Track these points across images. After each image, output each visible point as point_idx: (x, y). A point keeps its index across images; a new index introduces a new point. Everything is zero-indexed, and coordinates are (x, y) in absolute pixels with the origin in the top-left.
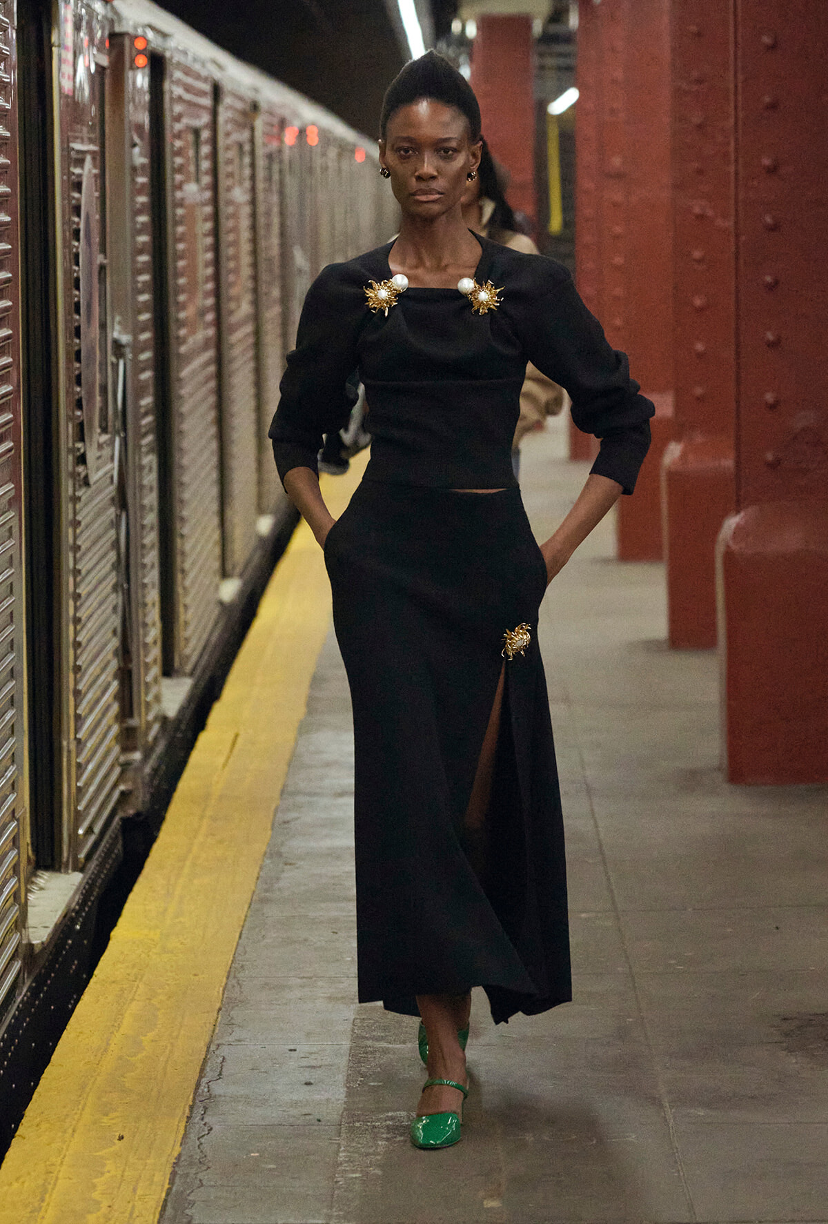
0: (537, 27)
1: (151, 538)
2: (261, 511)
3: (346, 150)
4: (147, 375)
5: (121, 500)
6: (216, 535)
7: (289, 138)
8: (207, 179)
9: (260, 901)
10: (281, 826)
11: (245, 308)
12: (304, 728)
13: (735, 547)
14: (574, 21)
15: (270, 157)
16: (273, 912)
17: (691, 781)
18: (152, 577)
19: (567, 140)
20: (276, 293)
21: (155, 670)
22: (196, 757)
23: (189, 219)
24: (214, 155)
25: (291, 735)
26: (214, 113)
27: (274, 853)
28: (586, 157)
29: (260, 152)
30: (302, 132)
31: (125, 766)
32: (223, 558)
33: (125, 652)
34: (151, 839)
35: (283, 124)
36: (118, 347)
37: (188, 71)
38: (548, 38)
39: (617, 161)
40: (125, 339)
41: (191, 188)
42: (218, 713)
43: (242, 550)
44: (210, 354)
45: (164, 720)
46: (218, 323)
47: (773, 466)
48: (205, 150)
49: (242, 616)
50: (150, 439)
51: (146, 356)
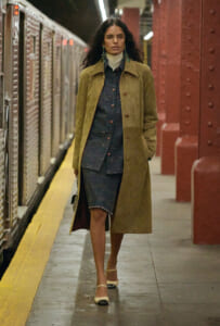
0: (141, 12)
1: (16, 162)
2: (52, 156)
3: (82, 48)
4: (16, 111)
6: (37, 162)
7: (64, 43)
8: (37, 52)
9: (45, 277)
10: (53, 253)
12: (62, 223)
13: (198, 170)
14: (152, 10)
15: (58, 48)
17: (182, 243)
18: (16, 174)
19: (149, 47)
20: (59, 90)
21: (16, 203)
22: (28, 231)
23: (31, 64)
24: (40, 46)
25: (57, 225)
26: (40, 32)
27: (51, 263)
28: (155, 51)
29: (55, 46)
30: (68, 42)
31: (5, 234)
32: (39, 170)
33: (6, 197)
34: (12, 256)
35: (62, 38)
36: (7, 102)
37: (32, 18)
38: (145, 15)
39: (164, 52)
40: (9, 100)
41: (32, 55)
42: (35, 217)
43: (45, 168)
44: (37, 106)
45: (18, 219)
46: (40, 97)
48: (37, 43)
49: (45, 188)
50: (16, 131)
51: (16, 105)
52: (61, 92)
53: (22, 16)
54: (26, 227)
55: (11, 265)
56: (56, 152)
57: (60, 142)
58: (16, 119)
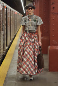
1: (6, 38)
2: (13, 36)
3: (19, 14)
4: (6, 28)
5: (4, 35)
6: (10, 38)
9: (12, 61)
10: (13, 56)
11: (12, 24)
12: (15, 50)
13: (42, 39)
16: (13, 61)
18: (6, 40)
21: (6, 46)
22: (8, 52)
23: (8, 18)
24: (10, 14)
26: (10, 11)
27: (13, 58)
29: (13, 14)
31: (4, 52)
33: (4, 45)
35: (15, 12)
36: (4, 26)
37: (9, 9)
41: (9, 16)
42: (10, 49)
43: (12, 38)
44: (10, 26)
45: (6, 49)
46: (10, 24)
47: (45, 34)
49: (11, 43)
50: (6, 32)
51: (6, 26)
52: (15, 23)
53: (7, 8)
54: (8, 51)
55: (5, 58)
56: (14, 35)
57: (15, 33)
58: (6, 29)
